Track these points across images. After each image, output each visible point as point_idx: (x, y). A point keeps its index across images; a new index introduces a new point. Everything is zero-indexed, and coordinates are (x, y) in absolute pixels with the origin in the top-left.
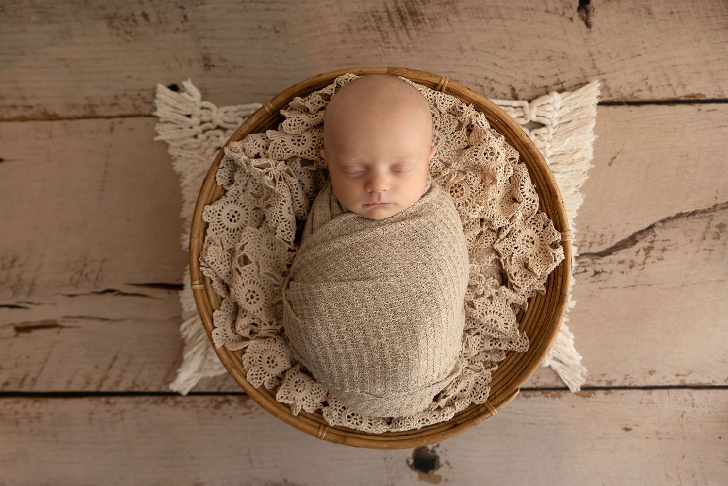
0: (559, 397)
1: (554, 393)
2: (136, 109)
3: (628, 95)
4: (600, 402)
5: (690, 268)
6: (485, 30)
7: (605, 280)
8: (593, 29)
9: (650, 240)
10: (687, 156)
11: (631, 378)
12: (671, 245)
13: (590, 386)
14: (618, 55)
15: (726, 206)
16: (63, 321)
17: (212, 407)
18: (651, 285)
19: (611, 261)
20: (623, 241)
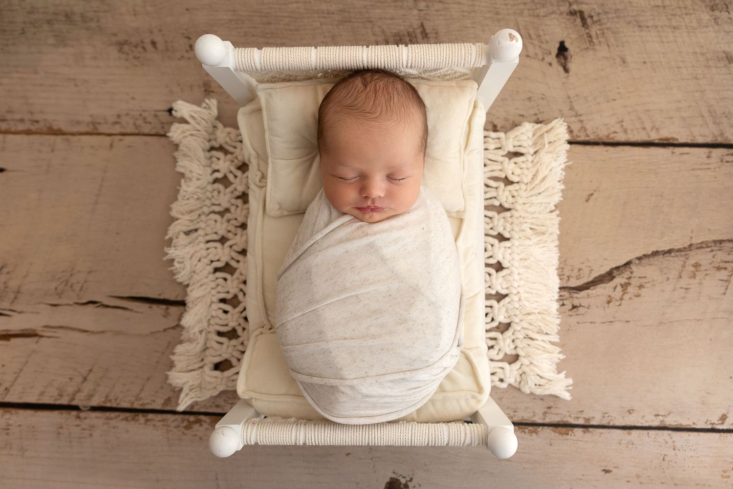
0: (537, 433)
1: (530, 428)
2: (136, 128)
3: (604, 136)
4: (578, 440)
5: (667, 306)
7: (583, 315)
8: (571, 74)
9: (627, 276)
10: (662, 196)
11: (609, 416)
12: (648, 283)
13: (568, 423)
14: (595, 99)
15: (701, 246)
16: (43, 331)
17: (183, 427)
18: (629, 321)
19: (588, 295)
20: (600, 276)
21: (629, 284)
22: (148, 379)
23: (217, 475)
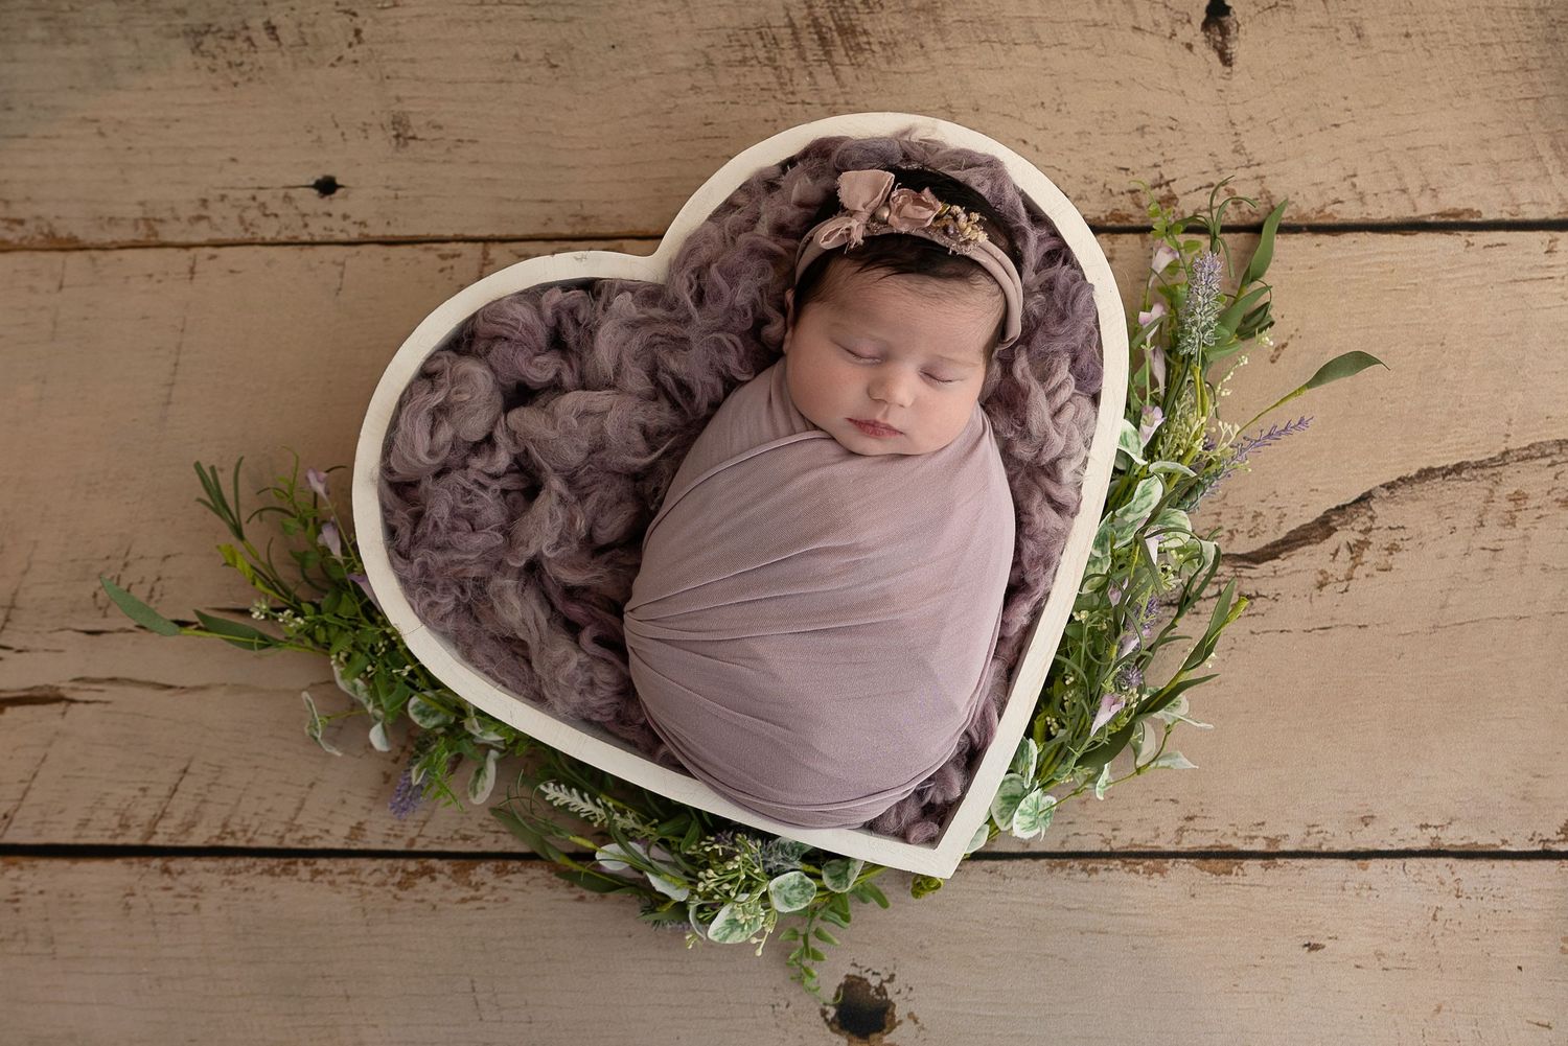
0: (1162, 872)
1: (1148, 862)
2: (246, 230)
3: (1313, 210)
4: (1253, 885)
5: (1450, 590)
6: (1001, 68)
7: (1263, 614)
8: (1236, 67)
9: (1363, 528)
11: (1320, 833)
12: (1408, 540)
13: (1229, 849)
14: (1291, 125)
15: (1528, 455)
16: (74, 689)
17: (393, 885)
18: (1365, 626)
19: (1275, 572)
20: (1303, 528)
21: (1366, 543)
22: (312, 785)
23: (472, 982)
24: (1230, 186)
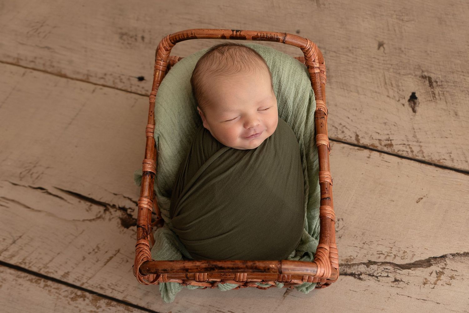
2: (114, 84)
3: (436, 160)
6: (346, 97)
7: (402, 288)
8: (417, 114)
9: (442, 267)
12: (458, 276)
14: (432, 134)
17: (70, 298)
18: (439, 303)
19: (409, 274)
20: (420, 261)
21: (442, 273)
22: (59, 254)
24: (411, 146)
